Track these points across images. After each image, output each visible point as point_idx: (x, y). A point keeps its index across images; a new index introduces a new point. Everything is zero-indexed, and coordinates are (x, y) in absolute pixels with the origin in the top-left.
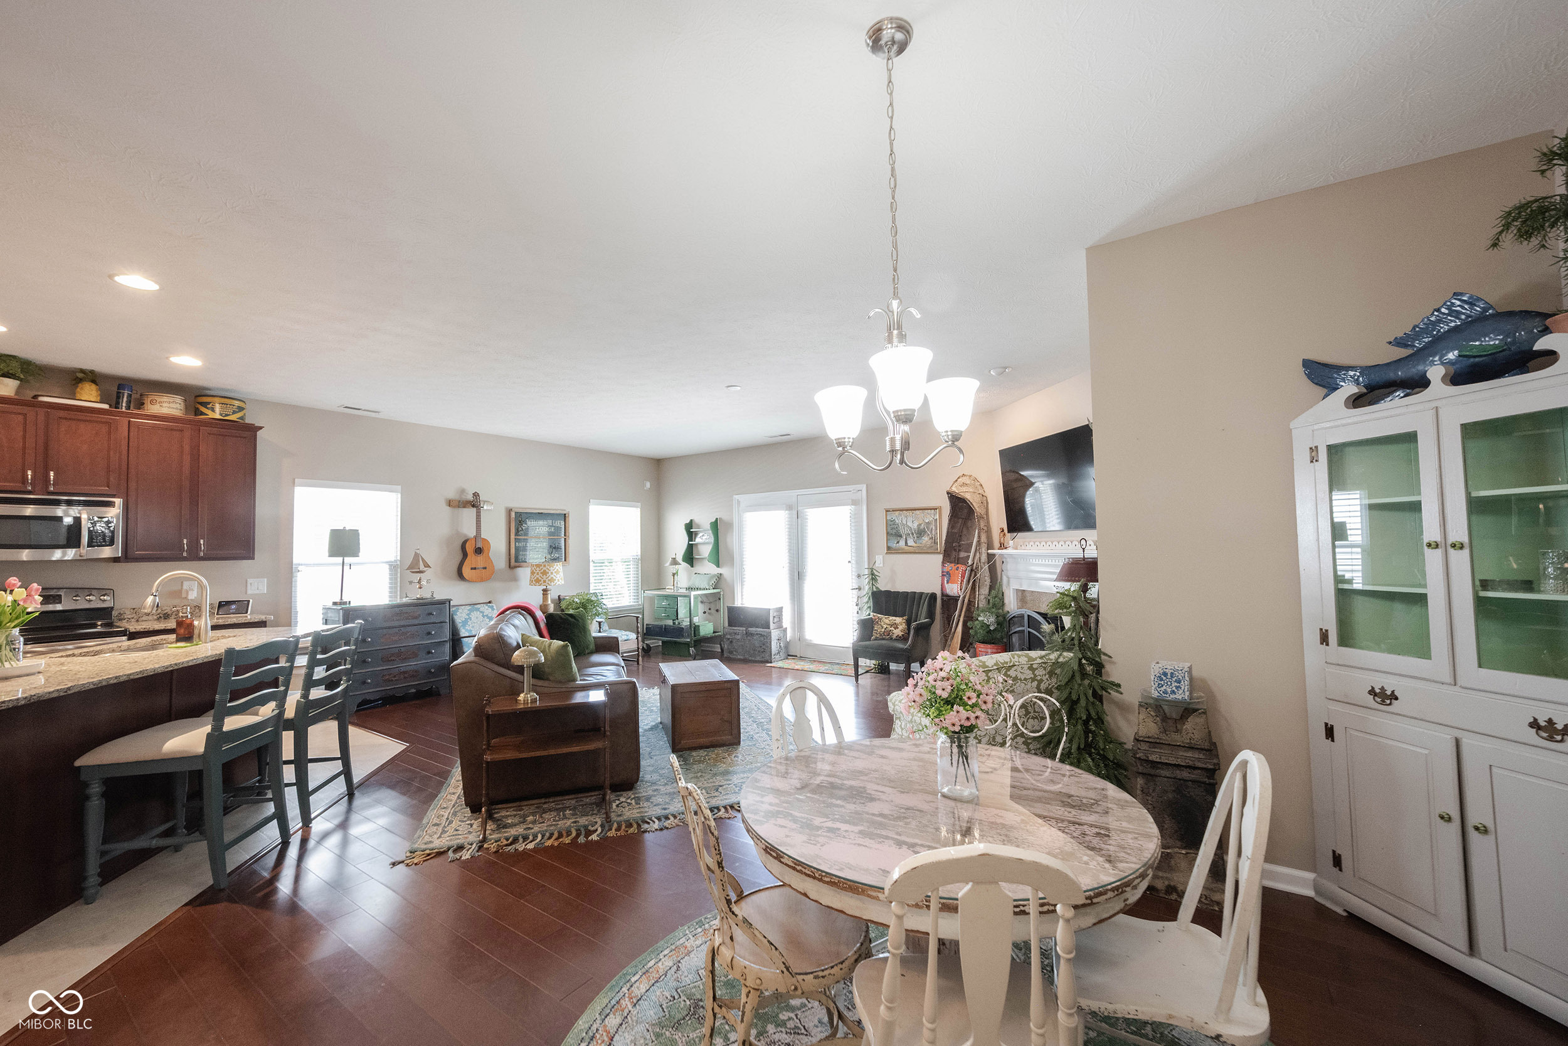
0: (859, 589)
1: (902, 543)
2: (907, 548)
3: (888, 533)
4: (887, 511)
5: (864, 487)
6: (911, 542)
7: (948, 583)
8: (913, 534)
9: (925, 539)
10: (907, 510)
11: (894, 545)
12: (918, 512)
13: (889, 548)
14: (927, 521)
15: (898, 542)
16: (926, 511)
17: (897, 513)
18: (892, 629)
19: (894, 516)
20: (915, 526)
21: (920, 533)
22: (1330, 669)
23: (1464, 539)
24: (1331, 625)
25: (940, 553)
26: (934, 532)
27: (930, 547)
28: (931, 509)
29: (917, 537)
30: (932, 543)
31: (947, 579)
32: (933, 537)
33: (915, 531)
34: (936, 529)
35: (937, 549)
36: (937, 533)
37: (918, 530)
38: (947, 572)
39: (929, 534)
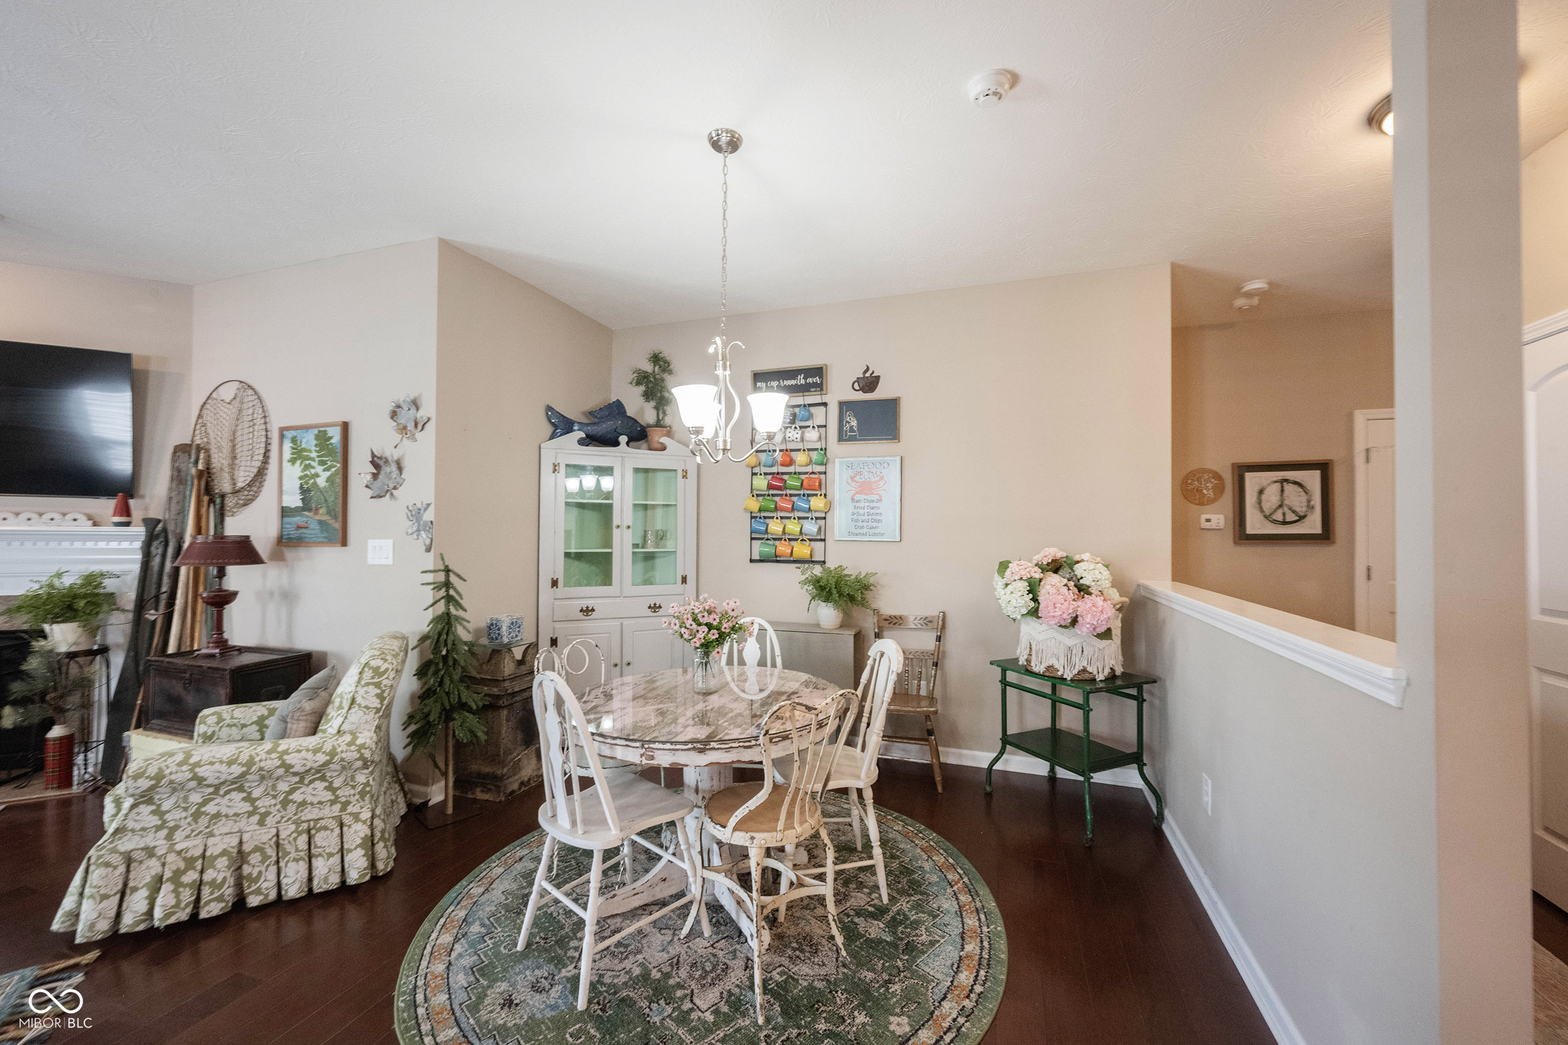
22: (557, 603)
23: (631, 524)
24: (560, 576)
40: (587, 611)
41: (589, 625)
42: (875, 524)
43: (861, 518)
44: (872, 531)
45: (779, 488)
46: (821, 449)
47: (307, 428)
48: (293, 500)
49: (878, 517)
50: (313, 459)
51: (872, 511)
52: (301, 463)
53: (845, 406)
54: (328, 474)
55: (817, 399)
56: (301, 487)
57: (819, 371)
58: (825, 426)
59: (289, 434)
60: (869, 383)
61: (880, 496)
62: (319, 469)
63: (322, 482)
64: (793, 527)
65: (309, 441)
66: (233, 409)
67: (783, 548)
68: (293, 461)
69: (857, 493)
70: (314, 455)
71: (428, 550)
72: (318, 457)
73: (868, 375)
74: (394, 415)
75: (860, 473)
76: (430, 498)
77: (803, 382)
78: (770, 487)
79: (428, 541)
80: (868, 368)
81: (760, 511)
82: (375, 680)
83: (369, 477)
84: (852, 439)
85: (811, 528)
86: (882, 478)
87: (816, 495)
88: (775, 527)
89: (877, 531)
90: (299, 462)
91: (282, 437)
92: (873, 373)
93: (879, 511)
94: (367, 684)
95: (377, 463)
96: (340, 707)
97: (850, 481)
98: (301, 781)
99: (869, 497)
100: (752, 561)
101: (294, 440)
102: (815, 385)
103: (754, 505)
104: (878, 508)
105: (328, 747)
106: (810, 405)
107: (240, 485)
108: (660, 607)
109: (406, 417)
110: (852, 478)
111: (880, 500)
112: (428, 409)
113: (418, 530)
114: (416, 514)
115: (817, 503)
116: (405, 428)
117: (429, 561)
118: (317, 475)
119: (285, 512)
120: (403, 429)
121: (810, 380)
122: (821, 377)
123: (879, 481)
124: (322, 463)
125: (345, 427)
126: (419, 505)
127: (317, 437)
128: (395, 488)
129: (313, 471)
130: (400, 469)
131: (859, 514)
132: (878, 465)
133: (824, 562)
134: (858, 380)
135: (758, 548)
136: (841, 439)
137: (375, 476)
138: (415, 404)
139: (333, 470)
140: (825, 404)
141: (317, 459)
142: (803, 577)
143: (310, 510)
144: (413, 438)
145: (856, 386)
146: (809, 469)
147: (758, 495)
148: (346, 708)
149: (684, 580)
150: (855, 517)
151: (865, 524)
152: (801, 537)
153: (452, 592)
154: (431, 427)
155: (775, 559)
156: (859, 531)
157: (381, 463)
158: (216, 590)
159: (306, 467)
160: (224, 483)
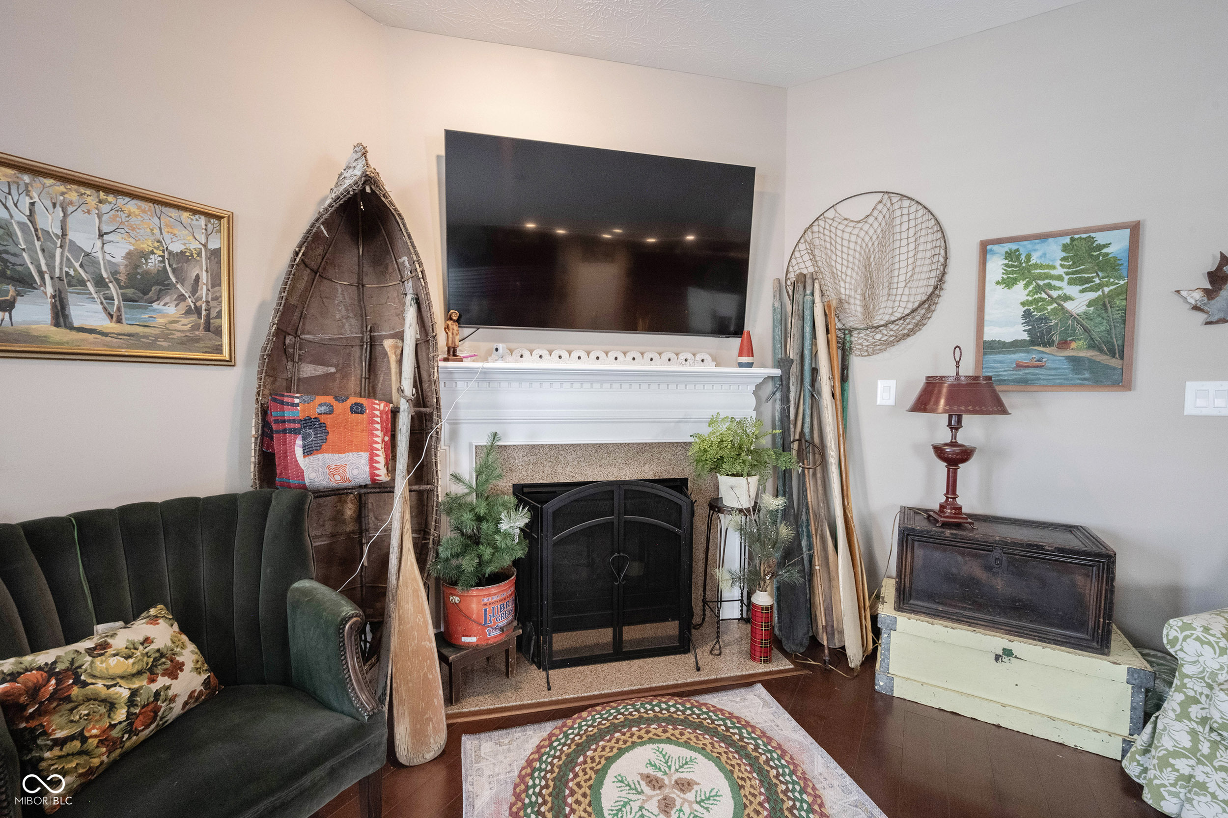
7: (308, 451)
8: (100, 283)
12: (132, 206)
14: (176, 247)
16: (174, 213)
18: (162, 681)
25: (229, 363)
26: (203, 291)
27: (188, 342)
28: (195, 212)
29: (126, 299)
30: (195, 327)
31: (299, 442)
32: (198, 310)
33: (114, 274)
34: (216, 282)
35: (219, 349)
36: (217, 299)
37: (131, 276)
38: (309, 423)
39: (181, 298)
47: (1044, 237)
50: (1060, 278)
52: (1026, 286)
54: (1091, 295)
56: (1027, 315)
62: (1073, 290)
68: (1008, 283)
70: (1060, 271)
72: (1067, 274)
90: (1021, 284)
91: (982, 251)
101: (1009, 255)
107: (879, 320)
118: (1067, 298)
119: (988, 348)
124: (1078, 282)
125: (1135, 229)
127: (1069, 248)
129: (1055, 293)
139: (1106, 290)
141: (1066, 278)
143: (1050, 344)
158: (953, 444)
159: (1039, 289)
160: (854, 315)
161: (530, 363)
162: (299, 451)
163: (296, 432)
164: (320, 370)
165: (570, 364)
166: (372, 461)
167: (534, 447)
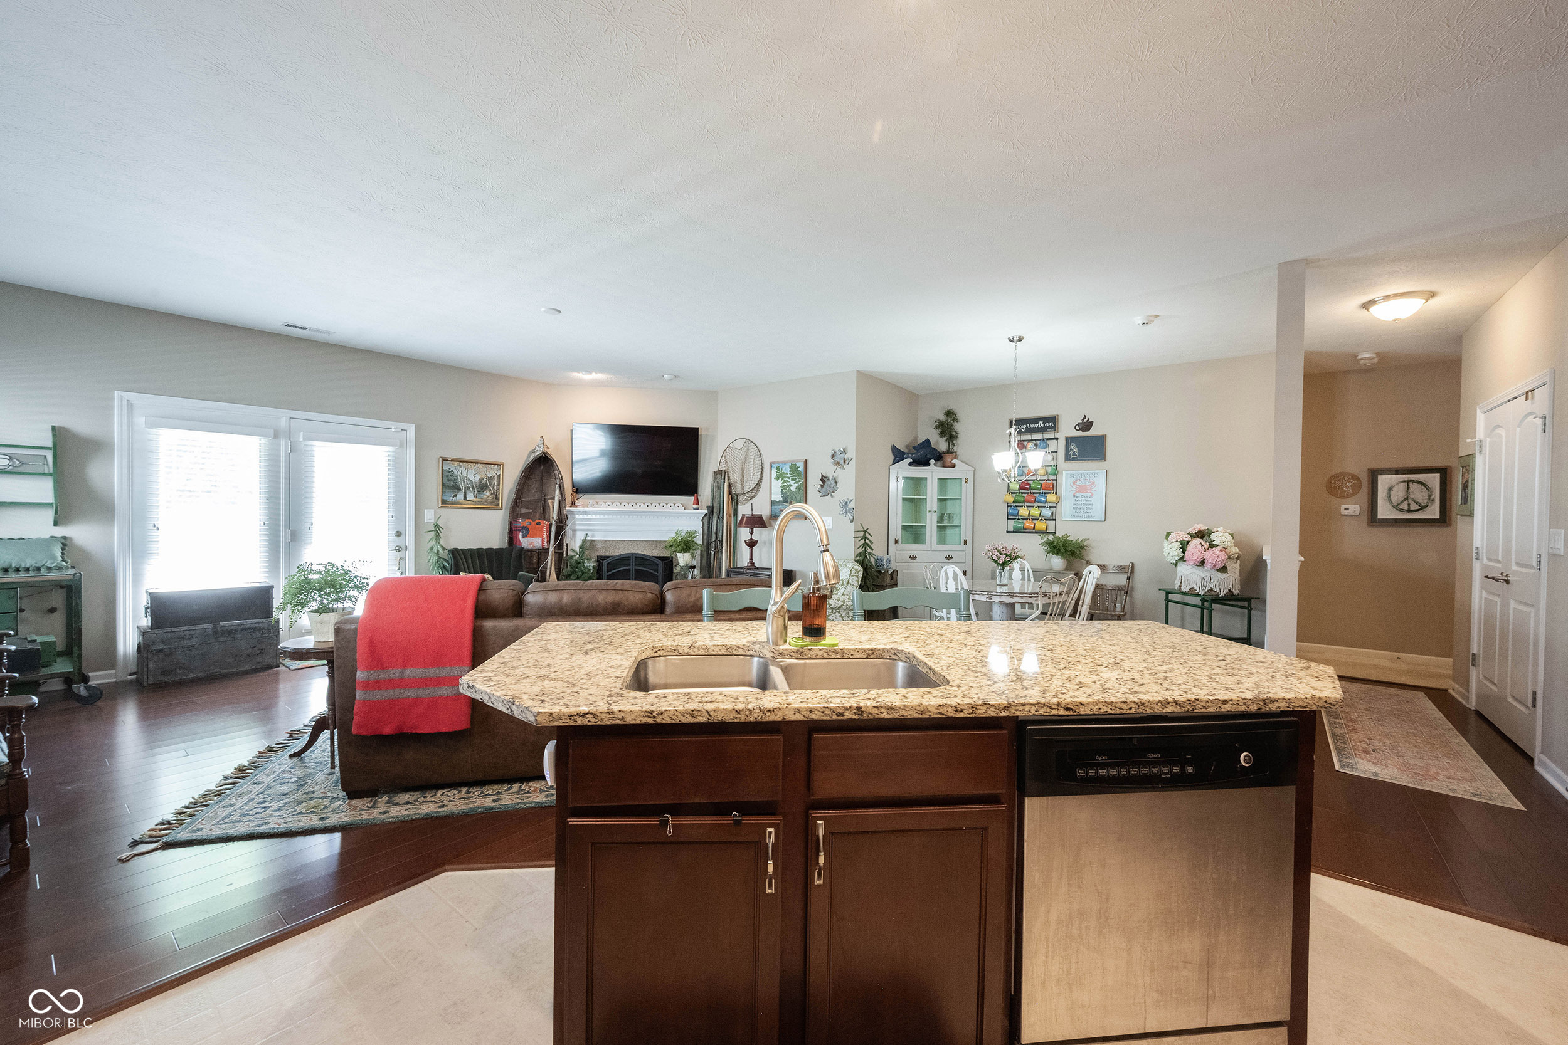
0: (398, 550)
1: (460, 497)
2: (465, 502)
3: (443, 485)
4: (443, 460)
5: (412, 430)
6: (470, 496)
7: (523, 537)
8: (473, 488)
9: (487, 494)
10: (467, 462)
11: (449, 498)
12: (480, 466)
13: (443, 501)
14: (489, 476)
15: (455, 496)
16: (490, 466)
17: (456, 463)
19: (453, 466)
20: (477, 479)
21: (482, 487)
22: (897, 552)
23: (936, 510)
24: (899, 537)
25: (501, 509)
26: (495, 488)
27: (491, 503)
28: (494, 464)
29: (478, 491)
30: (493, 498)
31: (521, 534)
32: (494, 493)
33: (476, 485)
34: (499, 485)
35: (499, 505)
36: (499, 489)
37: (480, 485)
38: (524, 528)
39: (490, 490)
40: (913, 558)
41: (914, 565)
42: (1088, 511)
43: (1079, 507)
44: (1087, 514)
45: (1027, 489)
46: (1054, 466)
47: (785, 463)
48: (778, 497)
49: (1090, 506)
50: (789, 478)
51: (1086, 503)
52: (782, 480)
53: (1069, 440)
54: (797, 485)
55: (1051, 435)
56: (782, 491)
57: (1053, 419)
58: (1057, 452)
59: (775, 466)
60: (1086, 425)
61: (1093, 494)
62: (792, 483)
63: (793, 489)
64: (1035, 512)
65: (786, 469)
66: (743, 453)
67: (1029, 524)
68: (777, 479)
69: (1077, 492)
70: (789, 476)
71: (852, 522)
72: (791, 476)
73: (1085, 421)
74: (833, 456)
75: (1079, 480)
76: (853, 497)
77: (1042, 425)
78: (1021, 488)
79: (851, 518)
80: (1085, 416)
81: (1014, 502)
82: (856, 574)
83: (819, 486)
84: (1073, 459)
85: (1047, 512)
86: (1093, 483)
87: (1051, 493)
88: (1023, 512)
89: (1090, 515)
90: (780, 479)
91: (771, 466)
92: (1089, 419)
93: (1091, 503)
94: (853, 576)
95: (824, 480)
96: (843, 584)
97: (1072, 485)
98: (832, 612)
99: (1084, 494)
100: (1007, 532)
101: (778, 468)
102: (1050, 427)
103: (1010, 499)
104: (1091, 501)
105: (842, 599)
106: (1047, 439)
107: (746, 490)
108: (952, 557)
109: (838, 458)
110: (1074, 483)
111: (1092, 496)
112: (851, 454)
113: (846, 512)
114: (845, 505)
115: (1051, 498)
116: (838, 463)
117: (852, 527)
118: (791, 486)
119: (773, 503)
120: (838, 464)
121: (1047, 424)
122: (1054, 422)
123: (1092, 484)
124: (793, 480)
125: (806, 462)
126: (846, 500)
127: (790, 467)
128: (833, 492)
129: (788, 484)
130: (836, 483)
131: (1078, 504)
132: (1091, 475)
133: (1055, 533)
134: (1079, 424)
135: (1012, 524)
136: (1067, 459)
137: (822, 486)
138: (845, 451)
139: (799, 483)
140: (1057, 439)
141: (791, 478)
142: (1042, 541)
143: (787, 502)
144: (843, 468)
145: (1077, 428)
146: (1046, 477)
147: (1012, 493)
148: (846, 585)
149: (965, 542)
150: (1076, 506)
151: (1082, 510)
152: (1040, 518)
153: (867, 541)
154: (853, 463)
155: (1023, 531)
156: (1077, 515)
157: (825, 479)
158: (751, 539)
159: (784, 482)
160: (738, 489)
161: (604, 508)
162: (520, 537)
163: (520, 530)
164: (527, 511)
165: (621, 508)
166: (543, 540)
167: (606, 541)
